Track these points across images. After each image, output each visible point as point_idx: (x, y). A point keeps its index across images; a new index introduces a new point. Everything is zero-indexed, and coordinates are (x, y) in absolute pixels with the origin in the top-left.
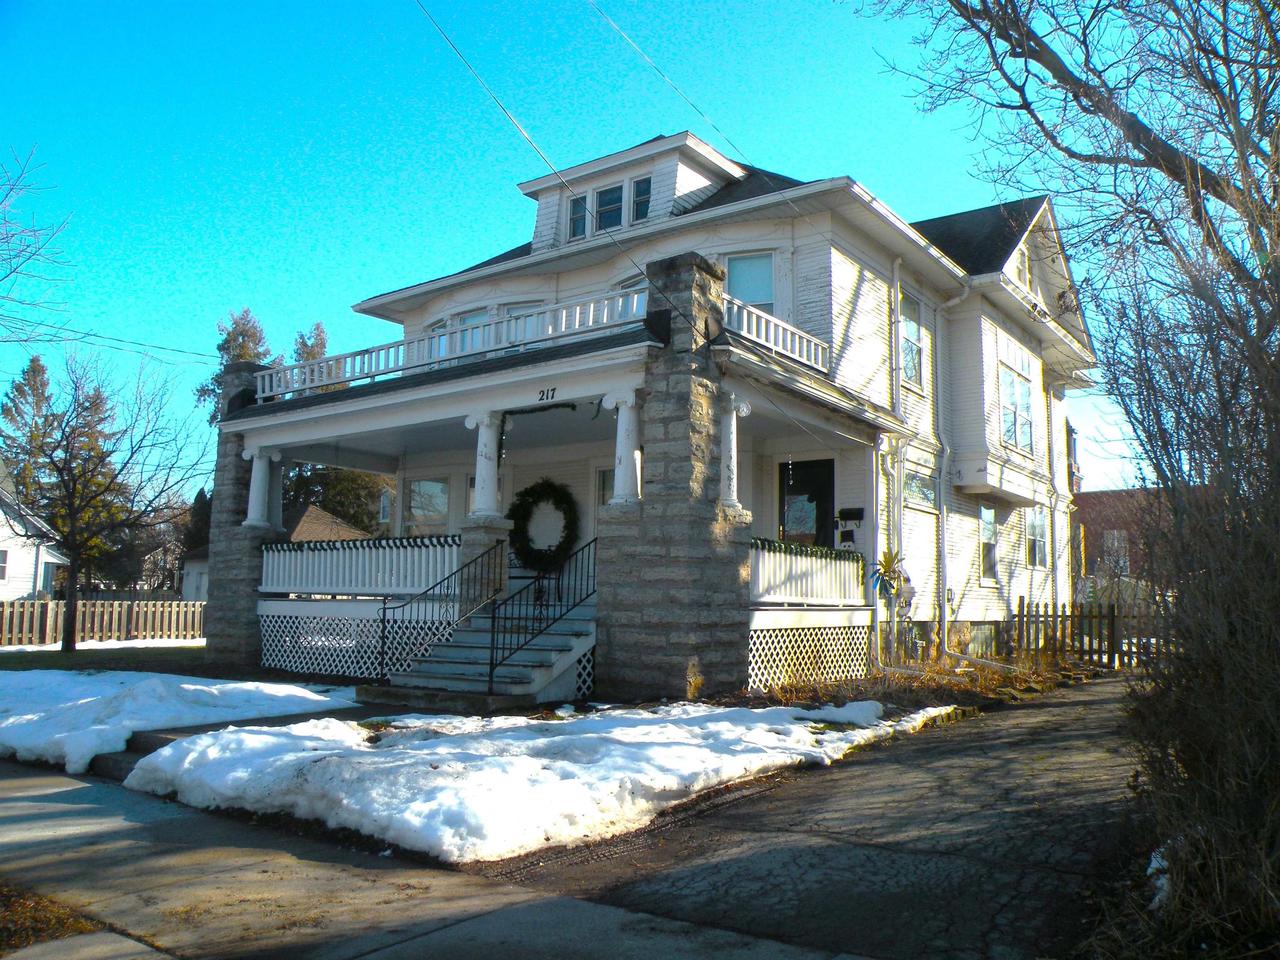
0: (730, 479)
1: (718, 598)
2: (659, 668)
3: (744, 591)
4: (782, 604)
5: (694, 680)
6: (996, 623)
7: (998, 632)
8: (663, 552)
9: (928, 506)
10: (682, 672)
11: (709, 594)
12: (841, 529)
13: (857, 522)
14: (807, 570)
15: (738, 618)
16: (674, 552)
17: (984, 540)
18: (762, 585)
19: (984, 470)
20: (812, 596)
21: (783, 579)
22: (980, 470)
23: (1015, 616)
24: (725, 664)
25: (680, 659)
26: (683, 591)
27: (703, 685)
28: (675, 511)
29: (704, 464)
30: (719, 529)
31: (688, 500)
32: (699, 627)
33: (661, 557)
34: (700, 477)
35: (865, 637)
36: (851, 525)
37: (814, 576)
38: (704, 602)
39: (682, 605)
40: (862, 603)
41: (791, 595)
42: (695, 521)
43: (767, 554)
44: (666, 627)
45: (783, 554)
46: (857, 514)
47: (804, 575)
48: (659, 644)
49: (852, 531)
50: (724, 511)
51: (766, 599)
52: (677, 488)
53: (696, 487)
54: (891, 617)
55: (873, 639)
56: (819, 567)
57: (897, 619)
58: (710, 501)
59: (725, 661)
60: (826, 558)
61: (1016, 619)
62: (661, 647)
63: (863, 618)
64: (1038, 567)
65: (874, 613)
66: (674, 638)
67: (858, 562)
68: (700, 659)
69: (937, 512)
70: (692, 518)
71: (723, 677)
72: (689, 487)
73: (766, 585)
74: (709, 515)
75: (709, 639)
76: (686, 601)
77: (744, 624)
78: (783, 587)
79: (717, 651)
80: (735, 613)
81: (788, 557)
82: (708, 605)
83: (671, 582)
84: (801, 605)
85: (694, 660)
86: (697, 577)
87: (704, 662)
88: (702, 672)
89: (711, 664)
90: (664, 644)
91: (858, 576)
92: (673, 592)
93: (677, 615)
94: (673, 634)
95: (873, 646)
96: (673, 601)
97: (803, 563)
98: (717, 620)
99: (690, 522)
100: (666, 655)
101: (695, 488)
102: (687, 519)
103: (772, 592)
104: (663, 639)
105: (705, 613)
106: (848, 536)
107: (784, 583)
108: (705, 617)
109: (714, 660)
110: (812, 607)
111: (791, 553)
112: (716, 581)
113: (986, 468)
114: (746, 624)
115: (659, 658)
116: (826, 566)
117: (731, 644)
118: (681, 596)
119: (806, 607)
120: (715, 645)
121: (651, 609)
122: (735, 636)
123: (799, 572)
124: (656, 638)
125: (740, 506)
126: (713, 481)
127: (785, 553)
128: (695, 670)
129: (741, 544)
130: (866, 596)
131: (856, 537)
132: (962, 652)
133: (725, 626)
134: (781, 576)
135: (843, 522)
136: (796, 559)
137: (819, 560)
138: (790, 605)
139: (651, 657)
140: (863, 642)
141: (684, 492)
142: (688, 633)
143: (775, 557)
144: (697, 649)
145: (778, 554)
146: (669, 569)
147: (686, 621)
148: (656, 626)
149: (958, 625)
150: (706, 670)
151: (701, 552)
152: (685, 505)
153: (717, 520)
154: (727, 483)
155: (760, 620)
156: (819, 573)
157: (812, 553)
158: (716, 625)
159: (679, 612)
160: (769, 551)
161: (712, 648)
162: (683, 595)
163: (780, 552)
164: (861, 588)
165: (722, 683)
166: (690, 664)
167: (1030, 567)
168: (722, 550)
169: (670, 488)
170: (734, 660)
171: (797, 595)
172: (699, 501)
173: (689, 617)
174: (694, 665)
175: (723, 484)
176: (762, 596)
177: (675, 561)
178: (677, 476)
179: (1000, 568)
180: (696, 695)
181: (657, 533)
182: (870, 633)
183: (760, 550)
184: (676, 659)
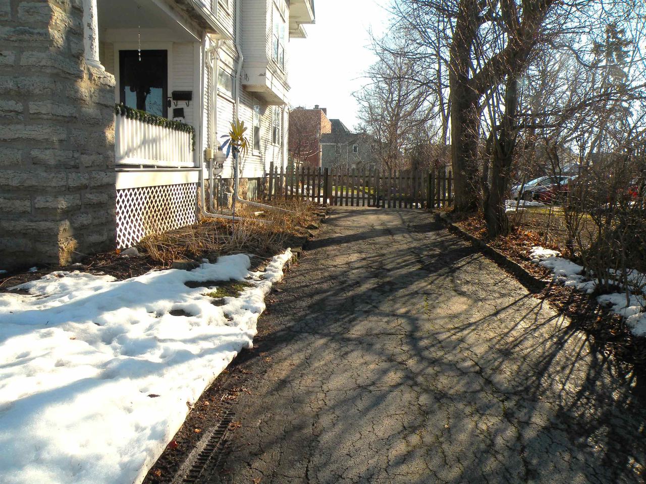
0: (91, 38)
1: (86, 159)
2: (25, 235)
3: (110, 153)
4: (138, 166)
5: (66, 244)
6: (258, 179)
7: (259, 184)
8: (19, 107)
9: (229, 94)
10: (52, 238)
11: (76, 155)
12: (173, 107)
13: (187, 102)
14: (156, 136)
15: (106, 180)
16: (33, 108)
17: (255, 125)
18: (123, 148)
19: (264, 75)
20: (160, 159)
21: (139, 143)
22: (261, 75)
23: (267, 174)
24: (97, 225)
25: (49, 224)
26: (48, 152)
27: (76, 249)
28: (32, 61)
29: (65, 11)
30: (85, 87)
31: (47, 48)
32: (68, 190)
33: (17, 113)
34: (62, 26)
35: (195, 191)
36: (181, 104)
37: (161, 141)
38: (72, 163)
39: (47, 167)
40: (192, 165)
41: (145, 158)
42: (57, 75)
43: (125, 120)
44: (31, 192)
45: (138, 122)
46: (186, 96)
47: (155, 141)
48: (22, 209)
49: (182, 109)
50: (89, 70)
51: (126, 161)
52: (32, 33)
53: (57, 34)
54: (209, 175)
55: (199, 192)
56: (164, 135)
57: (213, 177)
58: (74, 56)
59: (96, 222)
60: (169, 128)
61: (268, 176)
62: (24, 212)
63: (193, 177)
64: (277, 145)
65: (200, 172)
66: (41, 202)
67: (189, 133)
68: (72, 223)
69: (234, 101)
70: (55, 71)
71: (94, 238)
72: (47, 34)
73: (126, 149)
74: (72, 71)
75: (78, 202)
76: (52, 162)
77: (111, 185)
78: (139, 150)
79: (87, 213)
80: (103, 174)
81: (142, 124)
82: (76, 167)
83: (32, 142)
84: (152, 166)
85: (66, 224)
86: (64, 136)
87: (76, 225)
88: (75, 236)
89: (83, 227)
90: (29, 209)
91: (189, 144)
92: (35, 153)
93: (41, 177)
94: (39, 198)
95: (199, 197)
96: (36, 162)
97: (154, 131)
98: (85, 182)
99: (52, 75)
100: (32, 221)
101: (56, 37)
102: (48, 71)
103: (131, 155)
104: (27, 203)
105: (73, 175)
106: (179, 113)
107: (140, 147)
108: (74, 180)
109: (85, 222)
110: (161, 169)
111: (144, 121)
112: (82, 142)
113: (265, 73)
114: (112, 185)
115: (22, 224)
116: (169, 133)
117: (100, 205)
118: (47, 158)
119: (156, 169)
120: (85, 207)
121: (9, 172)
122: (104, 198)
123: (151, 138)
124: (18, 203)
125: (103, 68)
126: (76, 33)
127: (140, 120)
128: (67, 235)
129: (106, 106)
130: (194, 160)
131: (185, 114)
132: (244, 198)
133: (94, 188)
134: (138, 141)
135: (175, 102)
136: (148, 127)
137: (164, 129)
138: (145, 166)
139: (13, 223)
140: (193, 195)
141: (42, 38)
142: (56, 197)
143: (132, 123)
144: (68, 214)
145: (134, 121)
146: (28, 127)
147: (53, 184)
148: (17, 189)
149: (242, 180)
150: (78, 233)
151: (66, 110)
152: (43, 55)
153: (81, 78)
154: (90, 42)
155: (124, 181)
156: (165, 139)
157: (160, 122)
158: (86, 187)
159: (45, 174)
160: (127, 117)
161: (82, 210)
162: (48, 156)
163: (136, 119)
164: (191, 153)
165: (95, 244)
166: (62, 229)
167: (273, 144)
168: (90, 110)
169: (23, 32)
170: (104, 220)
171: (149, 159)
172: (60, 52)
173: (56, 180)
174: (65, 230)
175: (86, 41)
176: (122, 158)
177: (36, 118)
178: (32, 19)
179: (261, 143)
180: (70, 260)
181: (10, 85)
182: (198, 188)
183: (119, 115)
184: (44, 225)
